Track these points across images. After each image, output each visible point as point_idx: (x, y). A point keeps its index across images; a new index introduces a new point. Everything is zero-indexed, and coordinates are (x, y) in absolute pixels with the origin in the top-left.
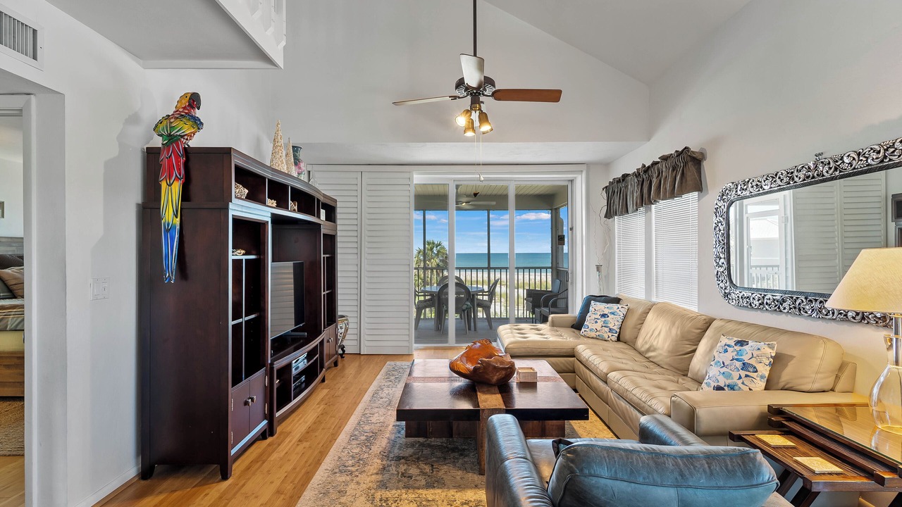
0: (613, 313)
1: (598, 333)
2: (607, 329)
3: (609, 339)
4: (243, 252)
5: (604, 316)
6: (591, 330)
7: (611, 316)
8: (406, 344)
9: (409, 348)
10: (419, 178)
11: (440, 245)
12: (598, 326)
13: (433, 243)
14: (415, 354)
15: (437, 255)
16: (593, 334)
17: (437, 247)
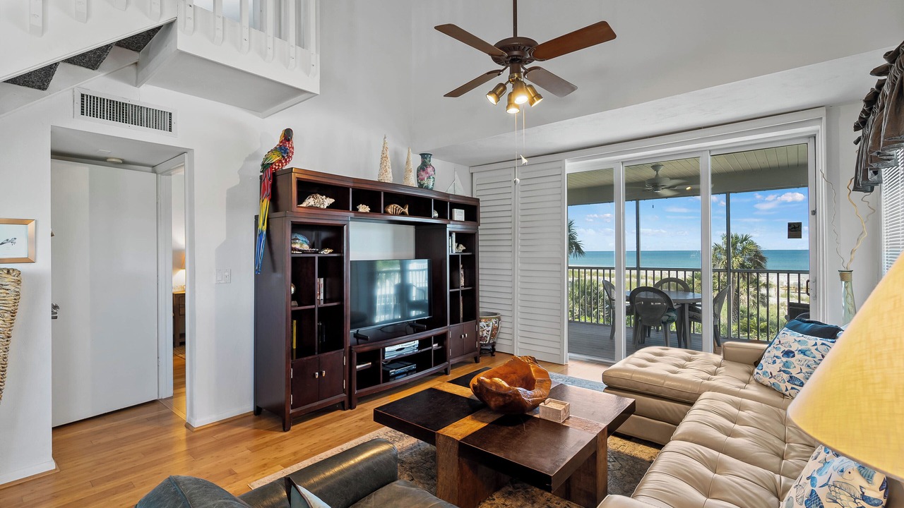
0: (803, 352)
1: (772, 380)
2: (786, 377)
3: (787, 393)
4: (331, 251)
5: (788, 353)
6: (765, 373)
7: (799, 356)
8: (557, 352)
9: (561, 356)
10: (572, 166)
11: (746, 239)
12: (774, 369)
13: (737, 238)
14: (570, 364)
15: (742, 252)
16: (767, 381)
17: (742, 242)
